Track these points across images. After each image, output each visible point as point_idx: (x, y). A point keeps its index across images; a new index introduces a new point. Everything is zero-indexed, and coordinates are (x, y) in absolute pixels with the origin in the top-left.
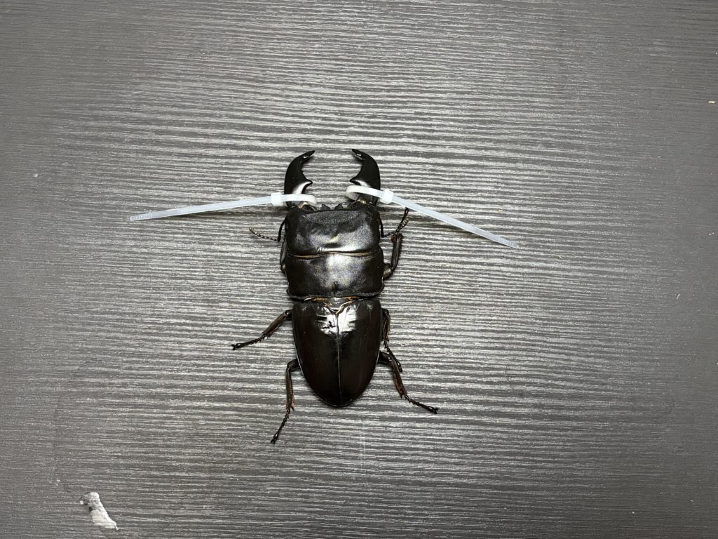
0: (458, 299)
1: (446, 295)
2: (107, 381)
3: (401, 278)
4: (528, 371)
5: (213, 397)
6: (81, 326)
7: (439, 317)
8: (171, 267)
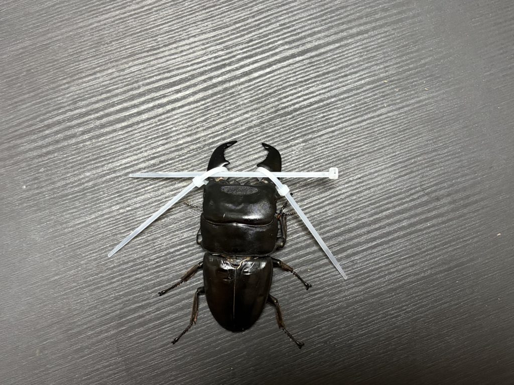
0: (366, 150)
1: (356, 151)
3: (320, 152)
4: (435, 180)
7: (358, 169)
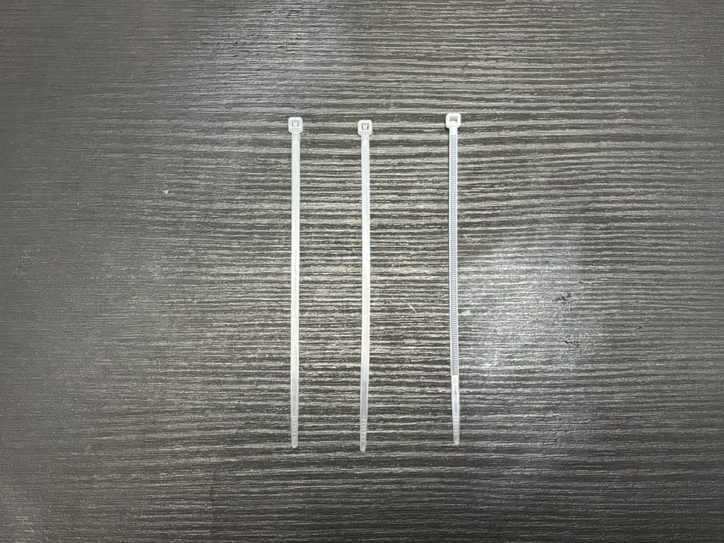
2: (274, 446)
5: (407, 460)
6: (235, 379)
8: (342, 297)
